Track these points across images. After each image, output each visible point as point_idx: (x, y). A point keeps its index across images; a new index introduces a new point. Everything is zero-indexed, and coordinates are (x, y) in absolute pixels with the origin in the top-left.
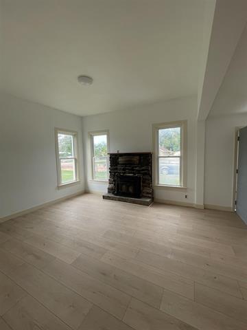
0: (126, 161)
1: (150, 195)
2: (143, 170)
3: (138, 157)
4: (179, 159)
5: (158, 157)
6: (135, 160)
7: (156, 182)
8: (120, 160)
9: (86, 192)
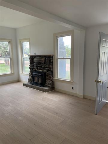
0: (38, 61)
1: (50, 85)
2: (47, 67)
3: (44, 58)
4: (69, 60)
5: (57, 59)
6: (43, 60)
7: (56, 77)
8: (35, 60)
9: (19, 81)
